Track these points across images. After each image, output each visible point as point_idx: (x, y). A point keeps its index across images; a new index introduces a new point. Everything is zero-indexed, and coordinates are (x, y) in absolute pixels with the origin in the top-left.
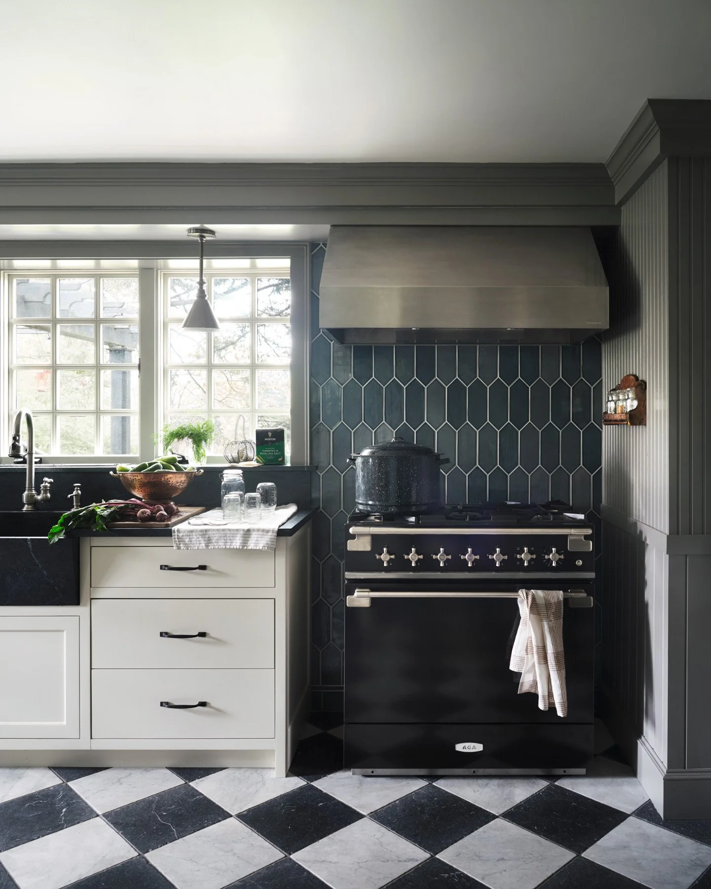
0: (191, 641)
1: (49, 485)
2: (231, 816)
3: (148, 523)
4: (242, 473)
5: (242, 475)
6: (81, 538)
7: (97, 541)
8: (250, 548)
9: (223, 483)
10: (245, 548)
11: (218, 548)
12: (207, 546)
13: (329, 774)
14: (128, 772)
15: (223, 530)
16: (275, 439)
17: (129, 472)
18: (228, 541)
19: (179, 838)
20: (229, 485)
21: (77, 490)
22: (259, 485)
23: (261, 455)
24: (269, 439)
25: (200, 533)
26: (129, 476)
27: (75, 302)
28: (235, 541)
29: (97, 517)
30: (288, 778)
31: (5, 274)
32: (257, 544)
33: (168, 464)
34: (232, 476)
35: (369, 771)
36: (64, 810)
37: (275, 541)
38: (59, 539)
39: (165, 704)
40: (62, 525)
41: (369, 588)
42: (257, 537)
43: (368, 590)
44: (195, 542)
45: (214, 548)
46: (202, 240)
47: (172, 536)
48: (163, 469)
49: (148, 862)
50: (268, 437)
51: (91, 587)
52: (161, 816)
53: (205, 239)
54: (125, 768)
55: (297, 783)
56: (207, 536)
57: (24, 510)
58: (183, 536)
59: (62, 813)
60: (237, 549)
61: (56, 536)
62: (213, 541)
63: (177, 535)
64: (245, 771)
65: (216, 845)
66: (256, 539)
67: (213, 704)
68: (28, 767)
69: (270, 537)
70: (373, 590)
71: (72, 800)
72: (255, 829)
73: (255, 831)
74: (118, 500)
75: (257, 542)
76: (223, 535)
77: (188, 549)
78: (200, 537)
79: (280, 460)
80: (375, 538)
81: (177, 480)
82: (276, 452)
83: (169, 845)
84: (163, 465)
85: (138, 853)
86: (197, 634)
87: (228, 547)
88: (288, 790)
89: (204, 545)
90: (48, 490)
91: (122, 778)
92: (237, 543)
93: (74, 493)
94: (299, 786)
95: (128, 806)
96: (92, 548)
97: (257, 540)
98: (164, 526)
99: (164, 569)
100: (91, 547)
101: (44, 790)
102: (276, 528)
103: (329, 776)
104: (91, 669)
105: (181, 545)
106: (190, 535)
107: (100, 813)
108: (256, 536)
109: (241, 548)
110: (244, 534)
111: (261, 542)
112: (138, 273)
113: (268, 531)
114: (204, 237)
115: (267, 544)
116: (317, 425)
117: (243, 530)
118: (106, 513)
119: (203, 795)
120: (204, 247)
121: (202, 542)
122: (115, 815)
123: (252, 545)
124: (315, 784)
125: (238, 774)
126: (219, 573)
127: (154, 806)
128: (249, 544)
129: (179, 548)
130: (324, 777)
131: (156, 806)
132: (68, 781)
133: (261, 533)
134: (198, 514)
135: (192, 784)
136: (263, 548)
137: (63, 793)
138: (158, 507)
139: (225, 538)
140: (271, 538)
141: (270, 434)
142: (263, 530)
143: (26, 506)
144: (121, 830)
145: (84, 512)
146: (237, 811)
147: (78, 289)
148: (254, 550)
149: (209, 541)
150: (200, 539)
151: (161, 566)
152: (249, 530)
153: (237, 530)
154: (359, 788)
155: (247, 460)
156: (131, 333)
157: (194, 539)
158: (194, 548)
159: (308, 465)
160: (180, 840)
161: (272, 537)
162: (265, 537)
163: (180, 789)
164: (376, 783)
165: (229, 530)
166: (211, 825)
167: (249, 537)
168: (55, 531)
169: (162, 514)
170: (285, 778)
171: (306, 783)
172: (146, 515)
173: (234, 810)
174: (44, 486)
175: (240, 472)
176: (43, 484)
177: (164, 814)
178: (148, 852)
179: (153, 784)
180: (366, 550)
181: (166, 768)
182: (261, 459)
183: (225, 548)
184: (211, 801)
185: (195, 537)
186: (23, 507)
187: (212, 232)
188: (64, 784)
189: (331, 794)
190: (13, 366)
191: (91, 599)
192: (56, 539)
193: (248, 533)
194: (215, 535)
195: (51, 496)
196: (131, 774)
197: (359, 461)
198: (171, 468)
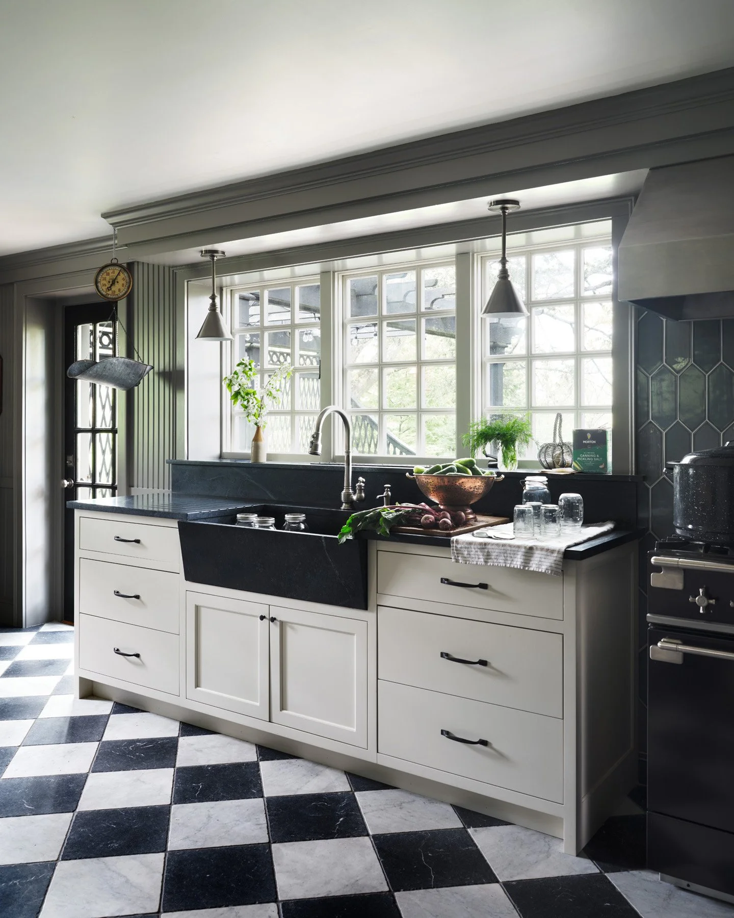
0: (472, 667)
1: (363, 484)
2: (498, 882)
3: (430, 530)
4: (547, 481)
5: (546, 483)
6: (369, 541)
7: (383, 545)
8: (531, 569)
9: (525, 491)
10: (527, 569)
11: (498, 565)
12: (486, 562)
13: (632, 870)
14: (412, 797)
15: (504, 545)
16: (595, 442)
17: (422, 474)
18: (508, 558)
19: (434, 888)
20: (531, 494)
21: (388, 491)
22: (563, 496)
23: (579, 461)
24: (588, 442)
25: (479, 547)
26: (423, 479)
27: (435, 300)
28: (516, 560)
29: (381, 519)
30: (578, 859)
31: (339, 275)
32: (539, 566)
33: (465, 467)
34: (536, 483)
35: (684, 883)
36: (341, 819)
37: (561, 564)
38: (347, 539)
39: (447, 734)
40: (350, 525)
41: (681, 640)
42: (540, 558)
43: (679, 642)
44: (473, 556)
45: (493, 565)
46: (504, 212)
47: (450, 547)
48: (458, 472)
49: (395, 901)
50: (586, 439)
51: (377, 593)
52: (426, 856)
53: (507, 211)
54: (412, 793)
55: (587, 867)
56: (486, 551)
57: (342, 508)
58: (461, 548)
59: (338, 822)
60: (517, 568)
61: (345, 536)
62: (493, 557)
63: (456, 547)
64: (532, 834)
65: (469, 910)
66: (538, 559)
67: (495, 745)
68: (328, 766)
69: (555, 558)
70: (685, 643)
71: (353, 811)
72: (518, 907)
73: (518, 910)
74: (409, 504)
75: (540, 563)
76: (503, 551)
77: (466, 563)
78: (479, 551)
79: (601, 467)
80: (688, 573)
81: (472, 485)
82: (596, 457)
83: (422, 891)
84: (458, 467)
85: (390, 888)
86: (477, 661)
87: (508, 565)
88: (574, 873)
89: (482, 560)
90: (362, 489)
91: (404, 803)
92: (518, 562)
93: (385, 494)
94: (589, 872)
95: (398, 835)
96: (379, 552)
97: (540, 561)
98: (445, 535)
99: (444, 583)
100: (377, 551)
101: (332, 793)
102: (563, 550)
103: (631, 872)
104: (377, 679)
105: (460, 558)
106: (468, 548)
107: (371, 833)
108: (539, 556)
109: (522, 568)
110: (527, 553)
111: (544, 564)
112: (455, 259)
113: (552, 551)
114: (507, 208)
115: (551, 566)
116: (645, 424)
117: (525, 547)
118: (391, 516)
119: (477, 847)
120: (507, 221)
121: (481, 557)
122: (383, 840)
123: (534, 566)
124: (610, 876)
125: (523, 835)
126: (501, 595)
127: (423, 843)
128: (531, 565)
129: (457, 561)
130: (624, 871)
131: (426, 843)
132: (356, 791)
133: (544, 553)
134: (492, 525)
135: (470, 831)
136: (545, 571)
137: (347, 801)
138: (443, 513)
139: (506, 555)
140: (556, 560)
141: (589, 436)
142: (548, 550)
143: (344, 504)
144: (383, 858)
145: (371, 513)
146: (507, 878)
147: (434, 285)
148: (536, 571)
149: (488, 557)
150: (479, 553)
151: (442, 579)
152: (531, 548)
153: (519, 547)
154: (664, 900)
155: (563, 465)
156: (503, 328)
157: (473, 553)
158: (473, 563)
159: (633, 474)
160: (435, 889)
161: (558, 559)
162: (550, 557)
163: (455, 832)
164: (691, 901)
165: (510, 546)
166: (472, 884)
167: (532, 557)
168: (345, 531)
169: (445, 522)
170: (576, 858)
171: (598, 871)
172: (428, 522)
173: (503, 875)
174: (359, 486)
175: (544, 479)
176: (358, 484)
177: (430, 854)
178: (399, 891)
179: (431, 819)
180: (676, 588)
181: (451, 805)
182: (579, 466)
183: (506, 566)
184: (483, 857)
185: (473, 550)
186: (341, 506)
187: (516, 202)
188: (351, 793)
189: (625, 896)
190: (347, 365)
191: (378, 605)
192: (344, 539)
193: (530, 551)
194: (495, 550)
195: (365, 496)
196: (414, 801)
197: (677, 470)
198: (467, 472)
